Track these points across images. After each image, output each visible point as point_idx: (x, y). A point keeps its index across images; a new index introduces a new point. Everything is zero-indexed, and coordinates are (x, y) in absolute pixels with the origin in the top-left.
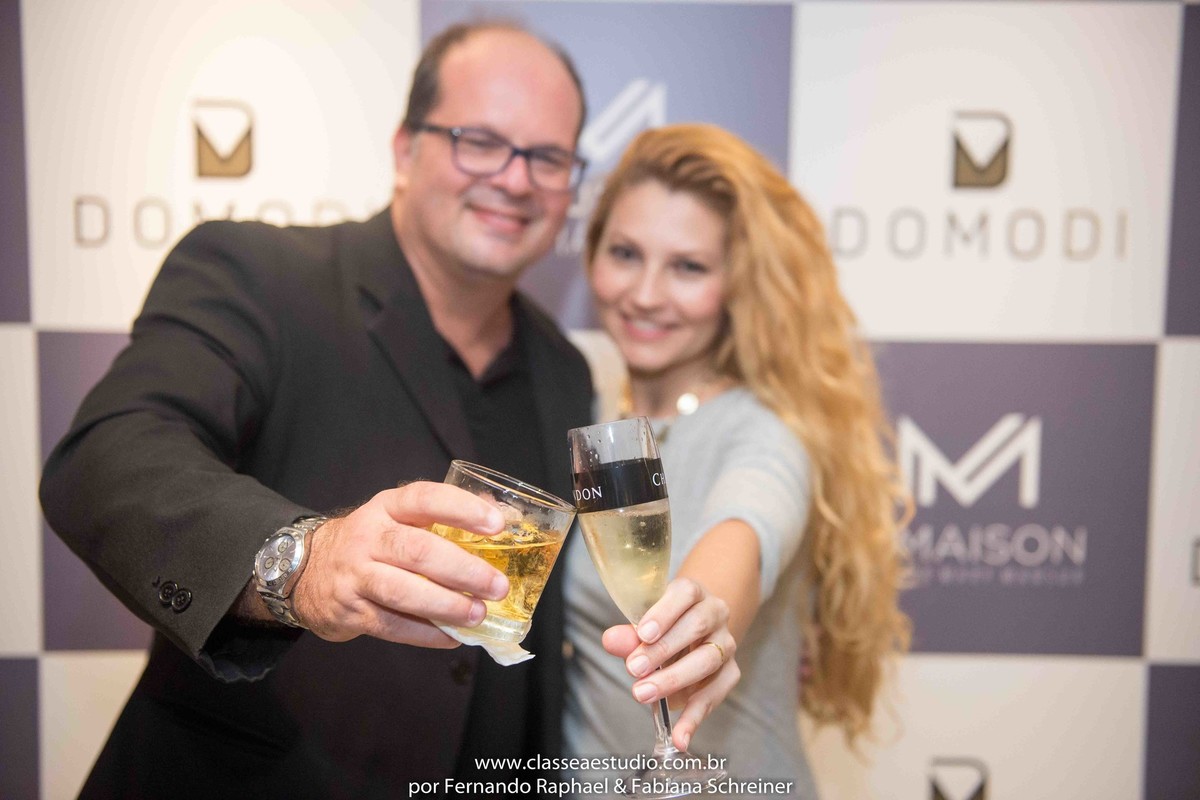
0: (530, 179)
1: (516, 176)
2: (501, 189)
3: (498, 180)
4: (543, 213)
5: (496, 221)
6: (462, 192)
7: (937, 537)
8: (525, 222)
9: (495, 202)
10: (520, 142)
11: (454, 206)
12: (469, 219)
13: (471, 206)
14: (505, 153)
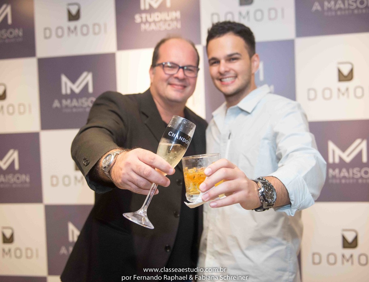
0: (185, 74)
1: (180, 74)
2: (177, 78)
3: (176, 75)
4: (190, 84)
5: (176, 87)
6: (167, 80)
7: (340, 172)
8: (184, 87)
9: (176, 82)
10: (181, 65)
11: (165, 84)
12: (169, 87)
13: (170, 84)
14: (178, 68)
